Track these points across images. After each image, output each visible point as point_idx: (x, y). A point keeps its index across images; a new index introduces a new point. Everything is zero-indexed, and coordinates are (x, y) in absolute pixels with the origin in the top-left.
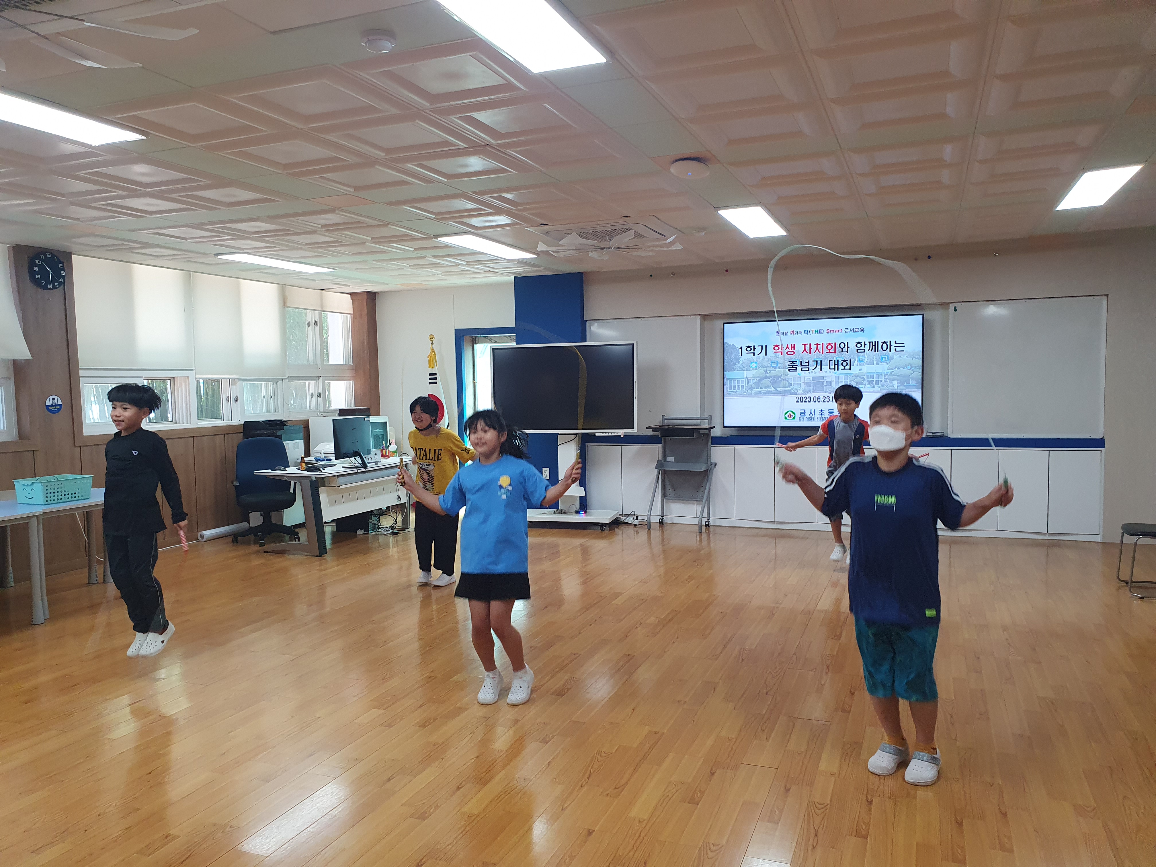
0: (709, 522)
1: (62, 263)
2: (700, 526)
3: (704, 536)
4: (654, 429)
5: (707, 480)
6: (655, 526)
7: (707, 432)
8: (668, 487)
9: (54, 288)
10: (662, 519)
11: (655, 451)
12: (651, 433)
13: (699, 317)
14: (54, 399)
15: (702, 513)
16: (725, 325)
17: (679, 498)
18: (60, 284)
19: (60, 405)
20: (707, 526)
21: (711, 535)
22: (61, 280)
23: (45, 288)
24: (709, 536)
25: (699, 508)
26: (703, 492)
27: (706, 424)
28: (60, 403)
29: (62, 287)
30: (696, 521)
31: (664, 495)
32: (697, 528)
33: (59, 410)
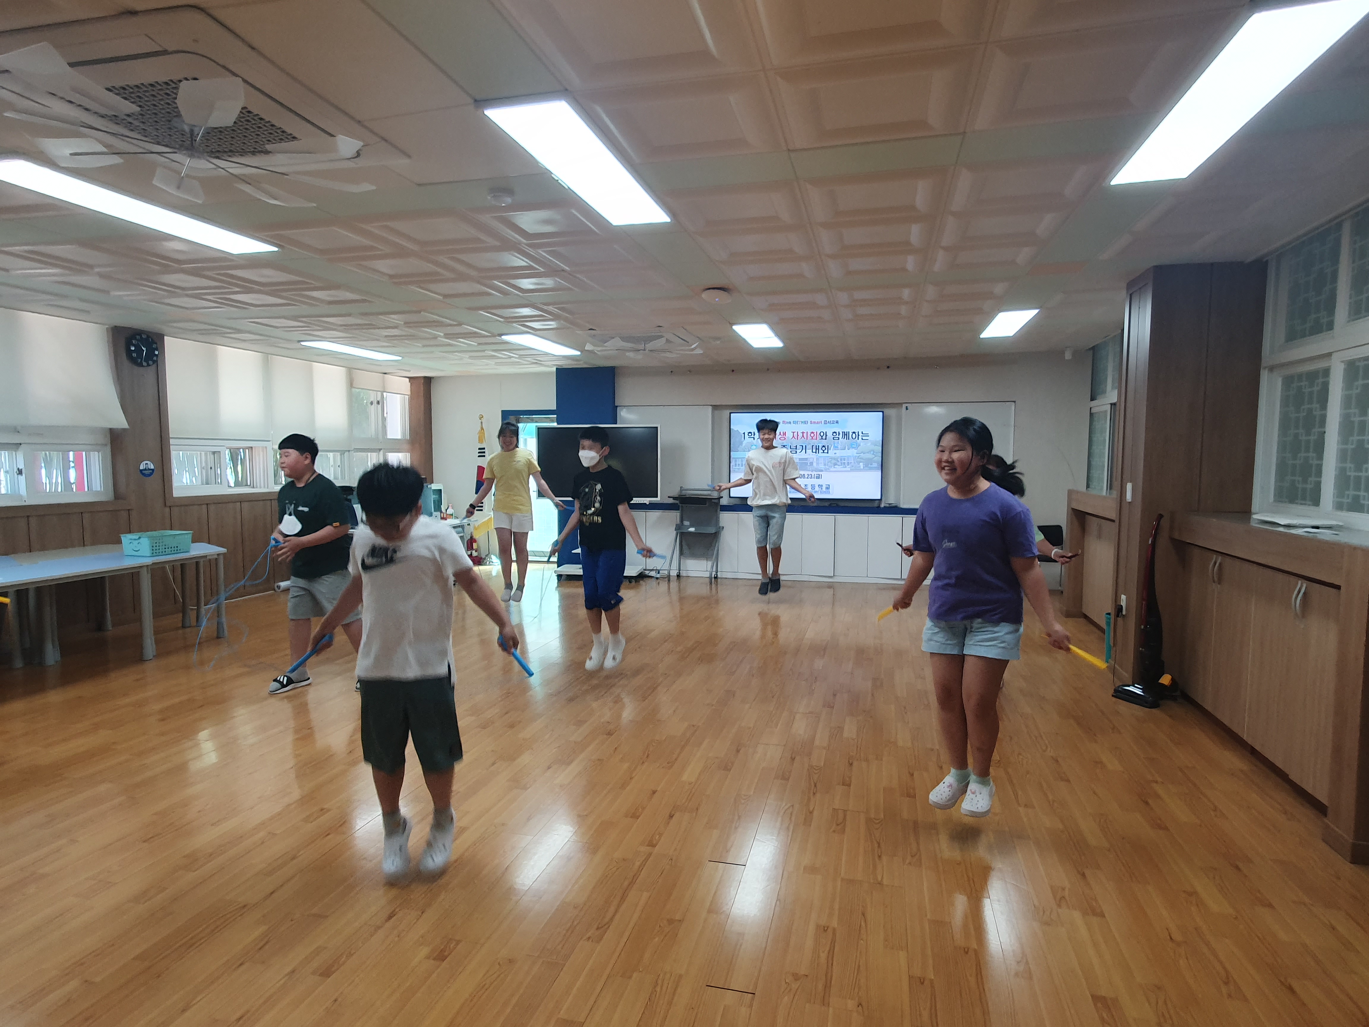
0: (717, 575)
1: (156, 343)
2: (710, 578)
3: (713, 586)
4: (674, 498)
5: (716, 541)
6: (674, 579)
7: (716, 501)
8: (685, 547)
9: (148, 365)
10: (679, 573)
11: (674, 516)
12: (671, 501)
13: (711, 407)
14: (147, 464)
15: (712, 567)
16: (732, 414)
17: (694, 556)
18: (154, 362)
19: (153, 470)
20: (716, 578)
21: (718, 586)
22: (155, 358)
23: (140, 365)
24: (717, 585)
25: (710, 563)
26: (713, 550)
27: (715, 495)
28: (152, 467)
29: (155, 365)
30: (707, 575)
31: (681, 553)
32: (708, 580)
33: (151, 474)
